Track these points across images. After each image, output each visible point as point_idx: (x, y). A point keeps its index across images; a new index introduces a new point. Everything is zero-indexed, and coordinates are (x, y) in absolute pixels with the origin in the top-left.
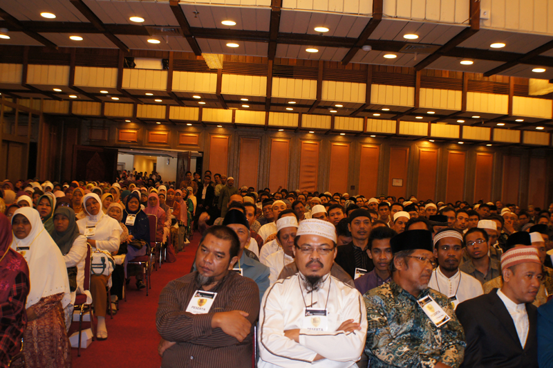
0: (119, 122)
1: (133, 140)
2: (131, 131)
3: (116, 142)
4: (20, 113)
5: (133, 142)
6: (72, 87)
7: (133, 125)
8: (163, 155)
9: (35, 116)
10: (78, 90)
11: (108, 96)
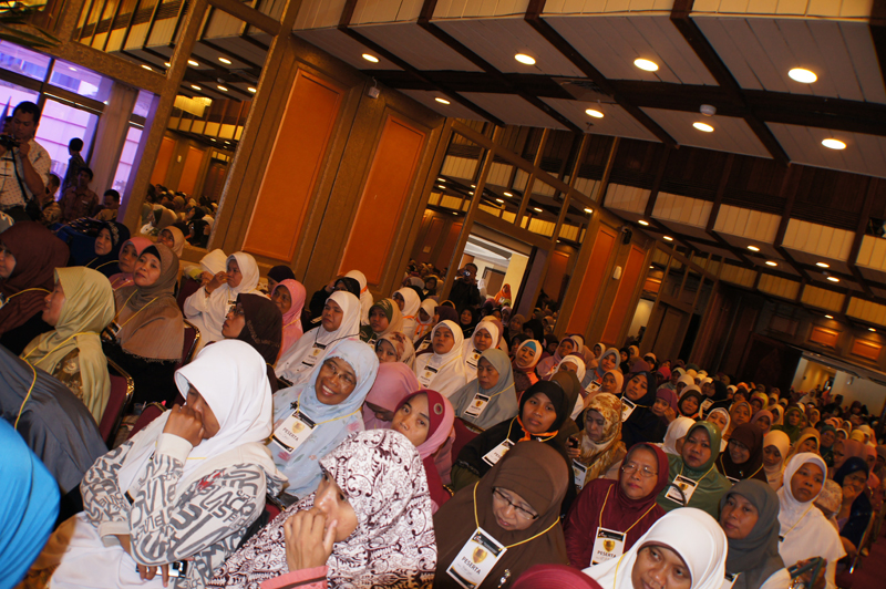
0: (817, 314)
1: (829, 344)
2: (829, 331)
3: (805, 342)
4: (690, 274)
5: (828, 347)
6: (777, 247)
7: (833, 324)
8: (847, 371)
9: (708, 282)
10: (785, 255)
11: (825, 273)
